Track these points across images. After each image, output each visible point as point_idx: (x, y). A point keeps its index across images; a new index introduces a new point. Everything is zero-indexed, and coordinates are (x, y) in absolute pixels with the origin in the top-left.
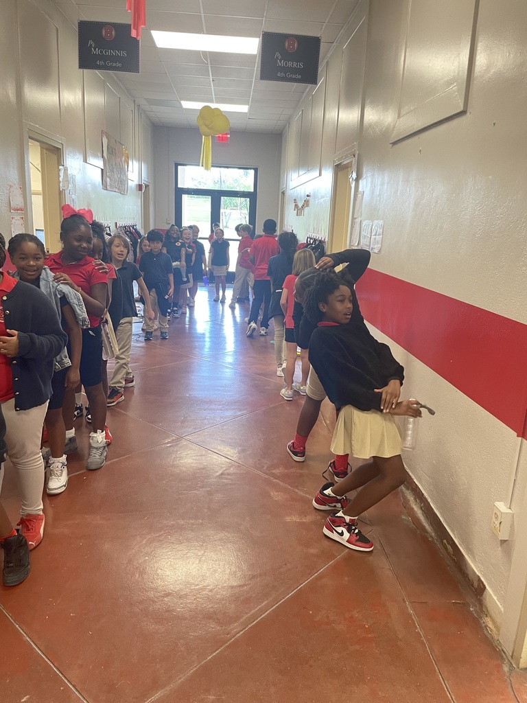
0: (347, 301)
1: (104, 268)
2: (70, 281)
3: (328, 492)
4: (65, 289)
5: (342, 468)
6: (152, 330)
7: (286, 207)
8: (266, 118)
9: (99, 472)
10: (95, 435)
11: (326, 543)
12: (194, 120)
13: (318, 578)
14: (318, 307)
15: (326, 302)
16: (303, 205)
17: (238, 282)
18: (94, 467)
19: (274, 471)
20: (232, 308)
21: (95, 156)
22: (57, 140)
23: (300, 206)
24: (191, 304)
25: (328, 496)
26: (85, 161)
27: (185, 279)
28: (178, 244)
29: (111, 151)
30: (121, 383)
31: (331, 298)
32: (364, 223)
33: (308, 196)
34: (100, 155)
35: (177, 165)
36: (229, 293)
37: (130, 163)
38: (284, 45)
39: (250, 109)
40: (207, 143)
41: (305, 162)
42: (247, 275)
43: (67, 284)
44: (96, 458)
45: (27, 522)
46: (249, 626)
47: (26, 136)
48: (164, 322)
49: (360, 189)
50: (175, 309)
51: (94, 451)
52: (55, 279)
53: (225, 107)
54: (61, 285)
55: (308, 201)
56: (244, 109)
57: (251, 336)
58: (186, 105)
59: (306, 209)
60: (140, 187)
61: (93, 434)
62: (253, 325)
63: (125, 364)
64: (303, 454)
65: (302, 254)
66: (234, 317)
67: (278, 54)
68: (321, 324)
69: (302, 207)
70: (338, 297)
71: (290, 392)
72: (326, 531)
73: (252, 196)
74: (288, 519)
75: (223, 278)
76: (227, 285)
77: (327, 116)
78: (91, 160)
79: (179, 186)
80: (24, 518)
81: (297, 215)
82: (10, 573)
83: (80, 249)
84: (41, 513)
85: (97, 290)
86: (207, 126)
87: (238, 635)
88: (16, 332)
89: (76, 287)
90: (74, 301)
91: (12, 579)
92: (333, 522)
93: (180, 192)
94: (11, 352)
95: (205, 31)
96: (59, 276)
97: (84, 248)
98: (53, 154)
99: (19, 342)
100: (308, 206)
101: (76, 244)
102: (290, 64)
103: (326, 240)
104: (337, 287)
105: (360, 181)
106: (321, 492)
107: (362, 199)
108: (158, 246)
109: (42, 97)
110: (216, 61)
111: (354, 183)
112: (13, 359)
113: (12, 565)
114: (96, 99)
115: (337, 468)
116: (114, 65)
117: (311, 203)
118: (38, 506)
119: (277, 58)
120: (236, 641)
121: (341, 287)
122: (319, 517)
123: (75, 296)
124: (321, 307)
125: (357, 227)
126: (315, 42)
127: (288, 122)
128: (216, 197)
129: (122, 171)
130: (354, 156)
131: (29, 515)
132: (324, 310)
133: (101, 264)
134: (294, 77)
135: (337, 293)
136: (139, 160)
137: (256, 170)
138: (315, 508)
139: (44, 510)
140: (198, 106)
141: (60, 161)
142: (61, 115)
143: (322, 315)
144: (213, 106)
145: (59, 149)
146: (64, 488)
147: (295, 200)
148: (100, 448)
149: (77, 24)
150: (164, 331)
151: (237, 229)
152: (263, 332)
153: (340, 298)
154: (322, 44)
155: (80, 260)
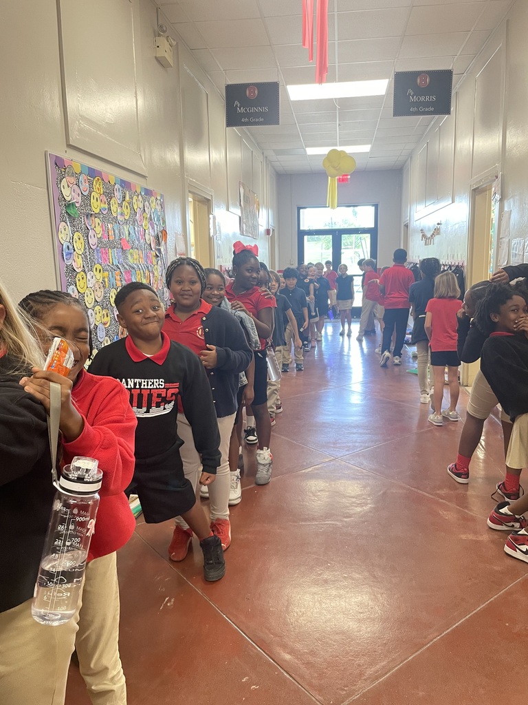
0: (521, 311)
1: (268, 294)
2: (244, 308)
3: (505, 510)
4: (243, 314)
5: (514, 489)
6: (289, 362)
7: (410, 239)
8: (388, 156)
9: (267, 487)
10: (261, 452)
11: (509, 562)
12: (319, 165)
13: (509, 593)
14: (489, 317)
15: (498, 312)
16: (433, 234)
17: (364, 316)
18: (262, 482)
19: (438, 492)
20: (360, 340)
21: (234, 205)
22: (209, 193)
23: (429, 235)
24: (319, 339)
25: (506, 514)
26: (228, 210)
27: (314, 314)
28: (307, 281)
29: (247, 200)
30: (273, 408)
31: (503, 308)
32: (513, 242)
33: (438, 224)
34: (238, 204)
35: (299, 209)
36: (356, 328)
37: (261, 210)
38: (416, 83)
39: (372, 148)
40: (332, 184)
41: (432, 192)
42: (373, 307)
43: (243, 310)
44: (263, 474)
45: (216, 525)
46: (445, 633)
47: (187, 191)
48: (299, 354)
49: (506, 209)
50: (306, 342)
51: (261, 467)
52: (233, 306)
53: (349, 149)
54: (239, 312)
55: (439, 229)
56: (366, 148)
57: (385, 366)
58: (311, 151)
59: (437, 238)
60: (268, 232)
61: (259, 451)
62: (387, 353)
63: (276, 390)
64: (467, 475)
65: (445, 278)
66: (362, 349)
67: (410, 91)
68: (494, 335)
69: (432, 236)
70: (511, 307)
71: (440, 418)
72: (508, 550)
73: (373, 232)
74: (463, 537)
75: (348, 312)
76: (352, 319)
77: (459, 145)
78: (231, 209)
79: (301, 228)
80: (214, 522)
81: (426, 244)
82: (210, 569)
83: (251, 279)
84: (228, 518)
85: (263, 314)
86: (334, 167)
87: (435, 640)
88: (214, 347)
89: (248, 312)
90: (249, 325)
91: (213, 574)
92: (516, 540)
93: (301, 234)
94: (211, 364)
95: (337, 80)
96: (236, 304)
97: (254, 278)
98: (205, 204)
99: (218, 355)
100: (438, 234)
101: (248, 274)
102: (422, 99)
103: (465, 264)
104: (510, 298)
105: (506, 201)
106: (497, 511)
107: (510, 218)
108: (293, 282)
109: (197, 158)
110: (345, 106)
111: (498, 204)
112: (212, 370)
113: (211, 562)
114: (236, 155)
115: (508, 489)
116: (257, 120)
117: (441, 231)
118: (225, 512)
119: (410, 94)
120: (434, 645)
121: (514, 297)
122: (496, 537)
123: (250, 321)
124: (492, 317)
125: (505, 247)
126: (448, 74)
127: (410, 156)
128: (337, 235)
129: (254, 217)
130: (497, 177)
131: (218, 519)
132: (496, 320)
133: (266, 291)
134: (427, 109)
135: (510, 303)
136: (267, 208)
137: (376, 206)
138: (490, 528)
139: (230, 516)
140: (324, 151)
141: (209, 211)
142: (211, 171)
143: (493, 326)
144: (339, 148)
145: (208, 200)
146: (239, 500)
147: (422, 230)
148: (266, 464)
149: (224, 88)
150: (299, 362)
151: (360, 263)
152: (397, 361)
153: (514, 308)
154: (454, 76)
155: (248, 289)
